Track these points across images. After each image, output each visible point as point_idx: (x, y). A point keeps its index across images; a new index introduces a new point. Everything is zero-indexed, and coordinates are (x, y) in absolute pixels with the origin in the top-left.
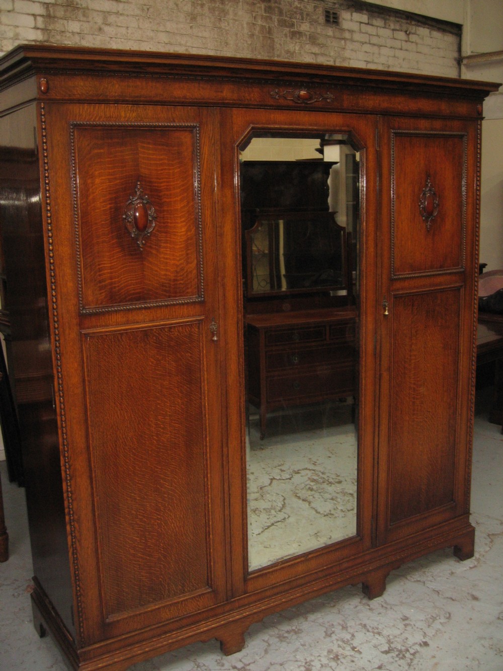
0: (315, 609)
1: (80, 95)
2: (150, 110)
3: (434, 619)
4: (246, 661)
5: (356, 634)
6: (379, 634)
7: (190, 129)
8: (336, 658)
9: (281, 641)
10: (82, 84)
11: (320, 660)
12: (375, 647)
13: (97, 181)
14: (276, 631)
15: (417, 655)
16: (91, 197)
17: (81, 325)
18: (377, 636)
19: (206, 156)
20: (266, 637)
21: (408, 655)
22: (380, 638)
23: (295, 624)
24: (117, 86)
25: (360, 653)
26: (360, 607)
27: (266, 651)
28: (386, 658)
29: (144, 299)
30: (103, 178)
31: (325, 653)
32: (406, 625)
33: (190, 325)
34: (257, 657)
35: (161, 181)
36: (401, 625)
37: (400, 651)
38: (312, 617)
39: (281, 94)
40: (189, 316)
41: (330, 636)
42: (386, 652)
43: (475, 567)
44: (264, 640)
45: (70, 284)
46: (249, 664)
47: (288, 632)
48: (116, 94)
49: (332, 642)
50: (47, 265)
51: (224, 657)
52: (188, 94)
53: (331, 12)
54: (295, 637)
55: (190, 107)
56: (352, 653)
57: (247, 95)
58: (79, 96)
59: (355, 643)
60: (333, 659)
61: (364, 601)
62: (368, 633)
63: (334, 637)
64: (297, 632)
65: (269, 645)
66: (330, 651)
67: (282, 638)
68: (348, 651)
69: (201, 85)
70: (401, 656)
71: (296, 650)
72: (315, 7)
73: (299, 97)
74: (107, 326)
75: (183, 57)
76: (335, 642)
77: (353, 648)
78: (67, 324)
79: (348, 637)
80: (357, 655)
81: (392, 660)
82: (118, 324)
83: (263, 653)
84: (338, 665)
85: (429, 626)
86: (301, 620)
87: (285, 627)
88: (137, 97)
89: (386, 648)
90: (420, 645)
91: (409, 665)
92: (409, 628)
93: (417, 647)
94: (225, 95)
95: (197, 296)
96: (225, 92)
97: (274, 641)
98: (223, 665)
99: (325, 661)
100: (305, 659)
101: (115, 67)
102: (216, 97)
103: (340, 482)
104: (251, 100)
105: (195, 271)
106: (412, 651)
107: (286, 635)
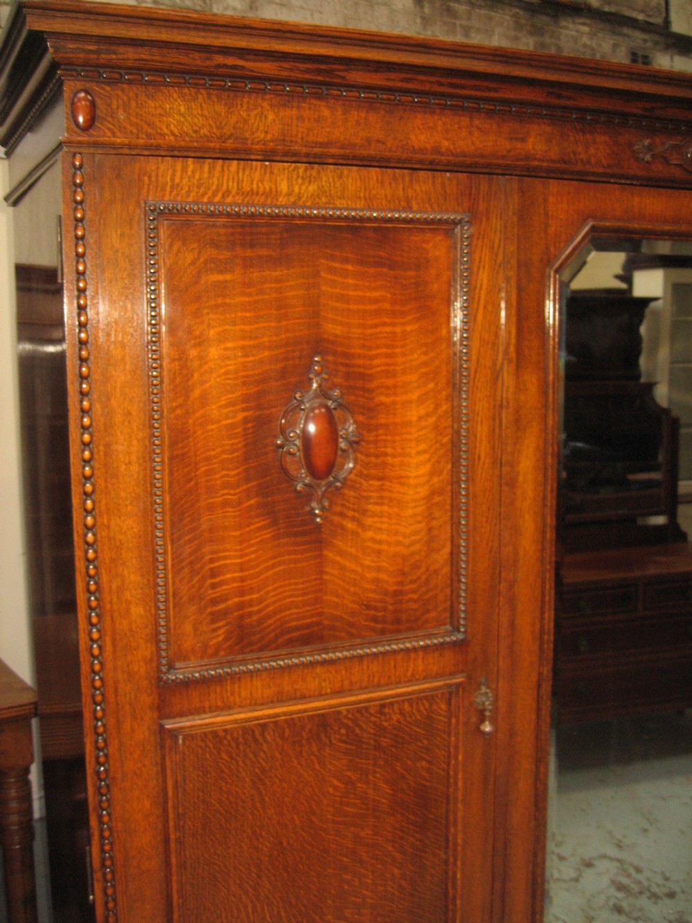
1: (175, 136)
2: (352, 178)
7: (445, 228)
10: (182, 109)
13: (214, 352)
16: (197, 393)
17: (163, 709)
19: (483, 292)
24: (271, 117)
29: (321, 639)
30: (230, 345)
33: (430, 697)
35: (374, 352)
39: (660, 149)
40: (426, 678)
45: (137, 611)
48: (269, 137)
50: (79, 564)
52: (445, 144)
53: (640, 53)
55: (448, 174)
57: (580, 149)
58: (172, 138)
69: (477, 122)
72: (615, 46)
74: (227, 707)
75: (438, 49)
78: (127, 707)
82: (255, 704)
88: (321, 145)
94: (531, 147)
95: (449, 627)
96: (531, 140)
101: (267, 68)
102: (509, 151)
104: (589, 162)
105: (447, 569)
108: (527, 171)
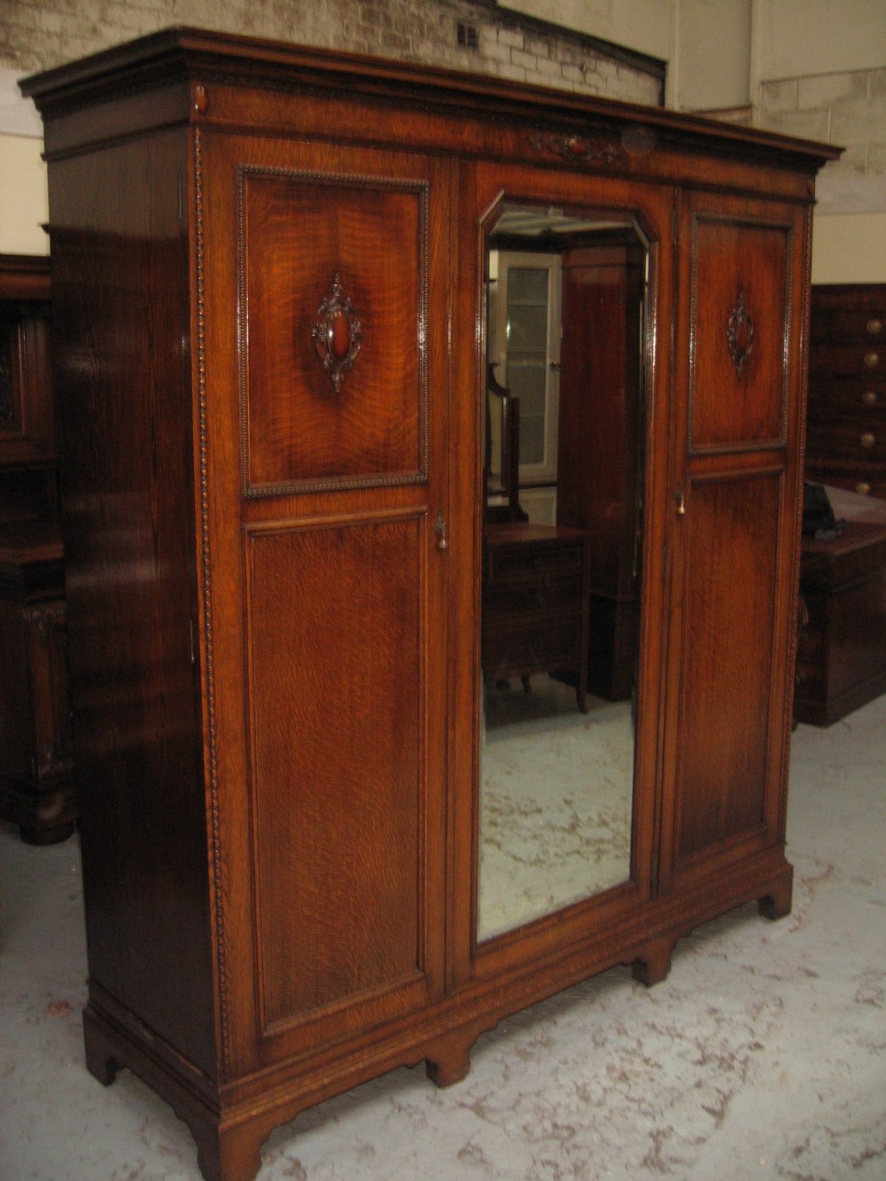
0: (563, 1007)
2: (358, 155)
3: (759, 1008)
4: (480, 1092)
5: (642, 1040)
6: (680, 1036)
7: (416, 192)
8: (624, 1077)
9: (526, 1060)
10: (259, 103)
11: (599, 1083)
12: (680, 1055)
13: (276, 270)
14: (512, 1045)
15: (749, 1063)
16: (265, 297)
17: (243, 517)
18: (677, 1040)
19: (438, 238)
20: (499, 1056)
21: (736, 1064)
22: (684, 1043)
23: (538, 1032)
24: (311, 111)
25: (659, 1067)
26: (637, 999)
27: (506, 1077)
28: (703, 1072)
29: (340, 474)
30: (285, 264)
31: (604, 1071)
32: (718, 1021)
33: (404, 520)
34: (495, 1087)
35: (371, 275)
36: (710, 1021)
37: (722, 1060)
38: (563, 1020)
39: (546, 142)
40: (405, 505)
41: (603, 1044)
42: (702, 1062)
43: (796, 928)
44: (496, 1061)
45: (229, 445)
46: (485, 1098)
47: (531, 1044)
48: (309, 124)
49: (609, 1053)
50: (195, 410)
51: (440, 1091)
53: (466, 26)
54: (545, 1051)
56: (648, 1068)
57: (496, 140)
58: (253, 122)
59: (648, 1051)
60: (620, 1078)
61: (640, 989)
62: (662, 1038)
63: (609, 1046)
64: (547, 1044)
65: (507, 1067)
66: (610, 1069)
67: (524, 1055)
68: (639, 1066)
69: (433, 120)
70: (725, 1065)
71: (555, 1072)
72: (442, 17)
73: (570, 148)
74: (283, 517)
76: (614, 1054)
77: (647, 1061)
78: (222, 514)
79: (633, 1045)
80: (655, 1070)
81: (711, 1073)
82: (298, 515)
83: (501, 1080)
84: (630, 1087)
85: (754, 1019)
86: (546, 1025)
87: (524, 1039)
89: (698, 1055)
90: (750, 1047)
91: (743, 1078)
92: (724, 1025)
93: (749, 1053)
94: (466, 138)
95: (417, 471)
96: (466, 133)
97: (512, 1059)
98: (441, 1103)
99: (607, 1083)
100: (575, 1083)
102: (453, 140)
103: (539, 811)
104: (502, 148)
105: (415, 432)
106: (740, 1057)
107: (529, 1049)
108: (468, 156)
